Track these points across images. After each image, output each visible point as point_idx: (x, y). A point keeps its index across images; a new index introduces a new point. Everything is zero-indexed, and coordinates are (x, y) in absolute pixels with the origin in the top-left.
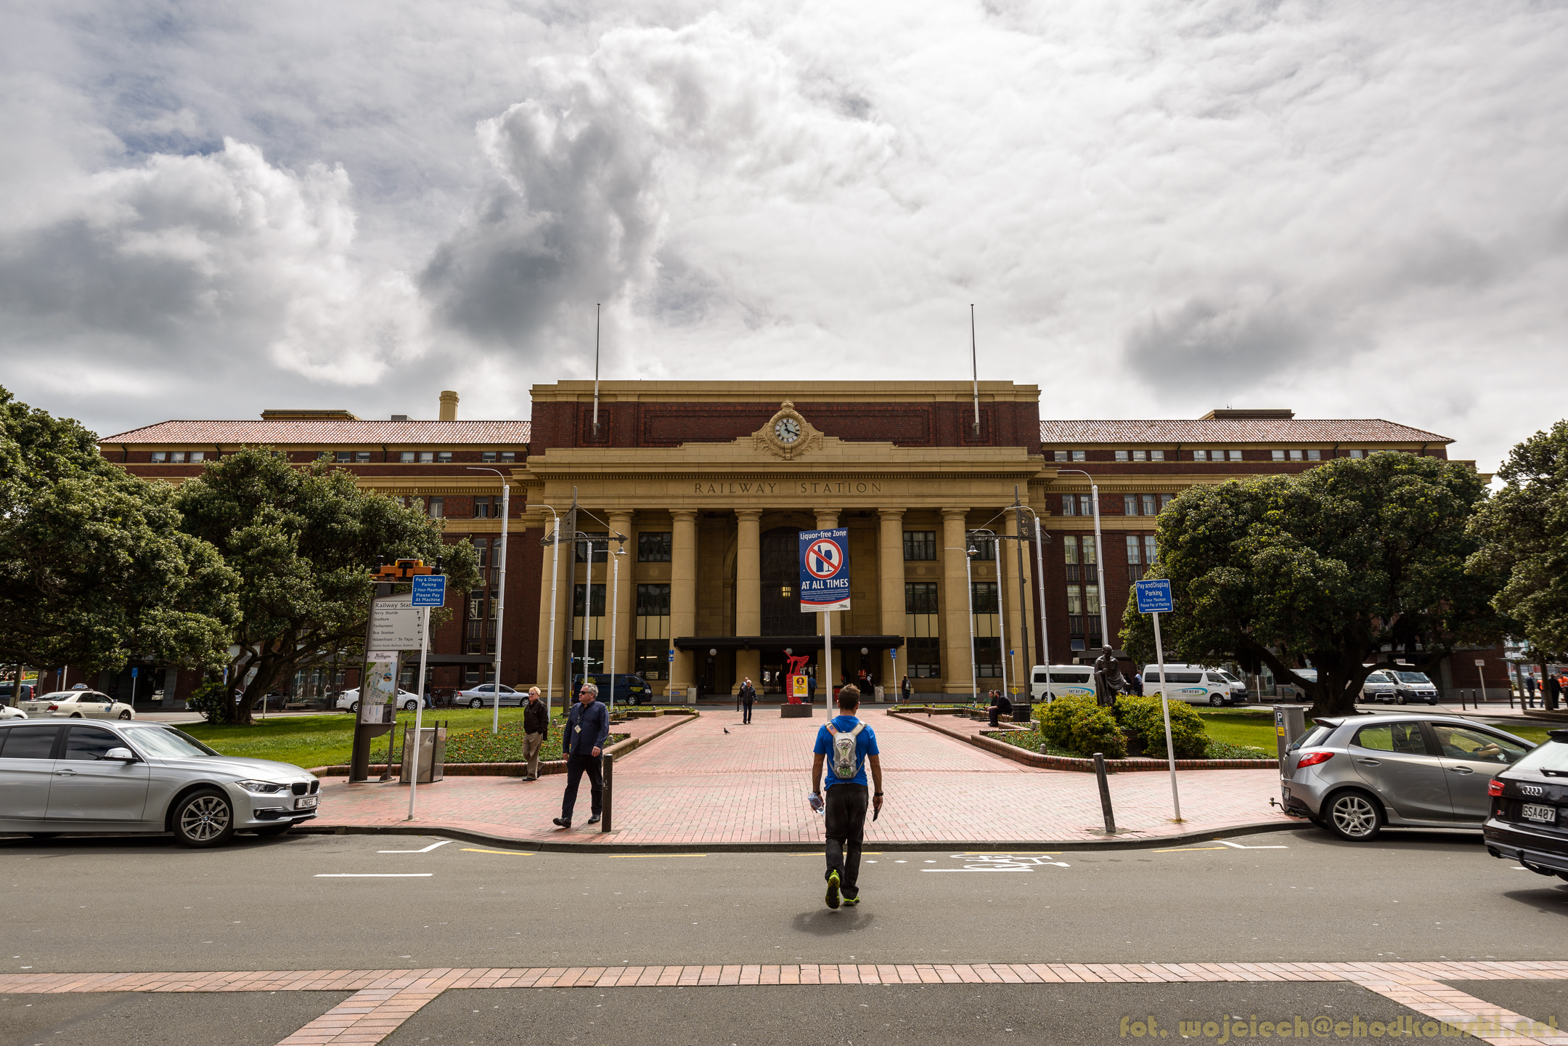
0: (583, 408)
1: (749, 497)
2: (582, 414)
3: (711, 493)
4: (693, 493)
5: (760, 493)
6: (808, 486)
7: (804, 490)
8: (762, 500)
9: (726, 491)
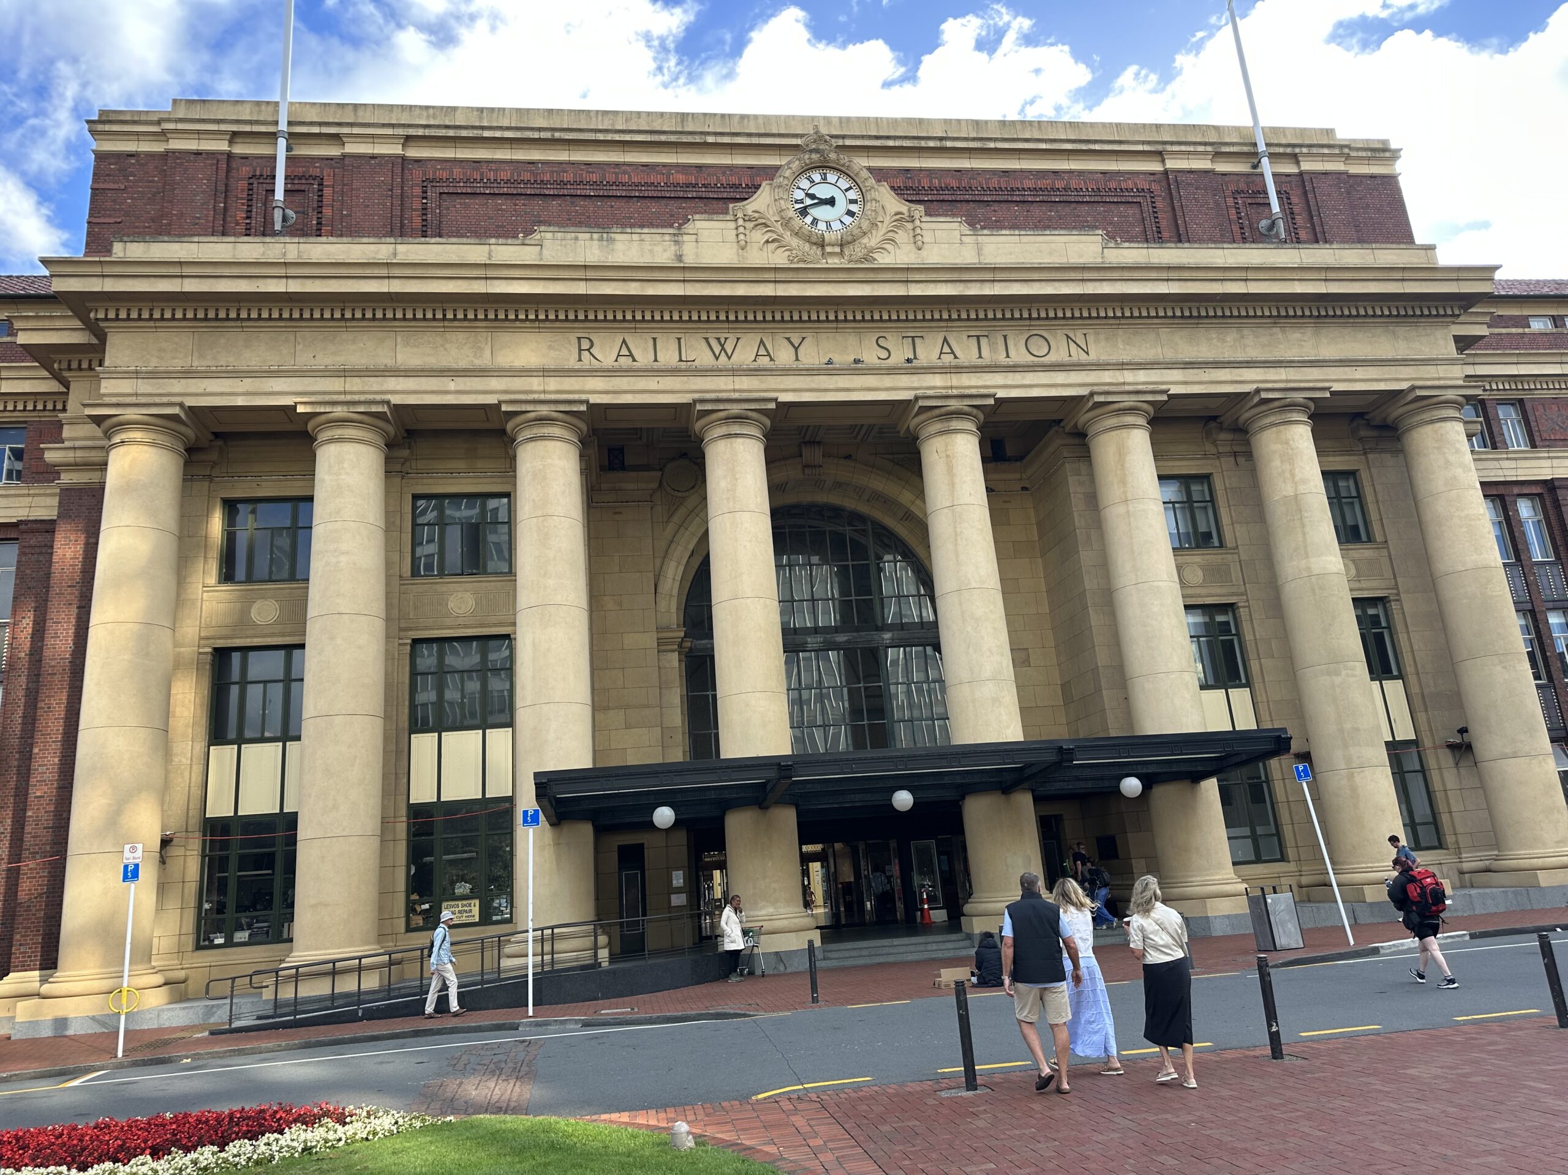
0: (245, 171)
1: (735, 372)
2: (244, 184)
3: (625, 362)
4: (572, 363)
5: (764, 361)
6: (892, 341)
7: (884, 354)
8: (772, 382)
9: (668, 356)
